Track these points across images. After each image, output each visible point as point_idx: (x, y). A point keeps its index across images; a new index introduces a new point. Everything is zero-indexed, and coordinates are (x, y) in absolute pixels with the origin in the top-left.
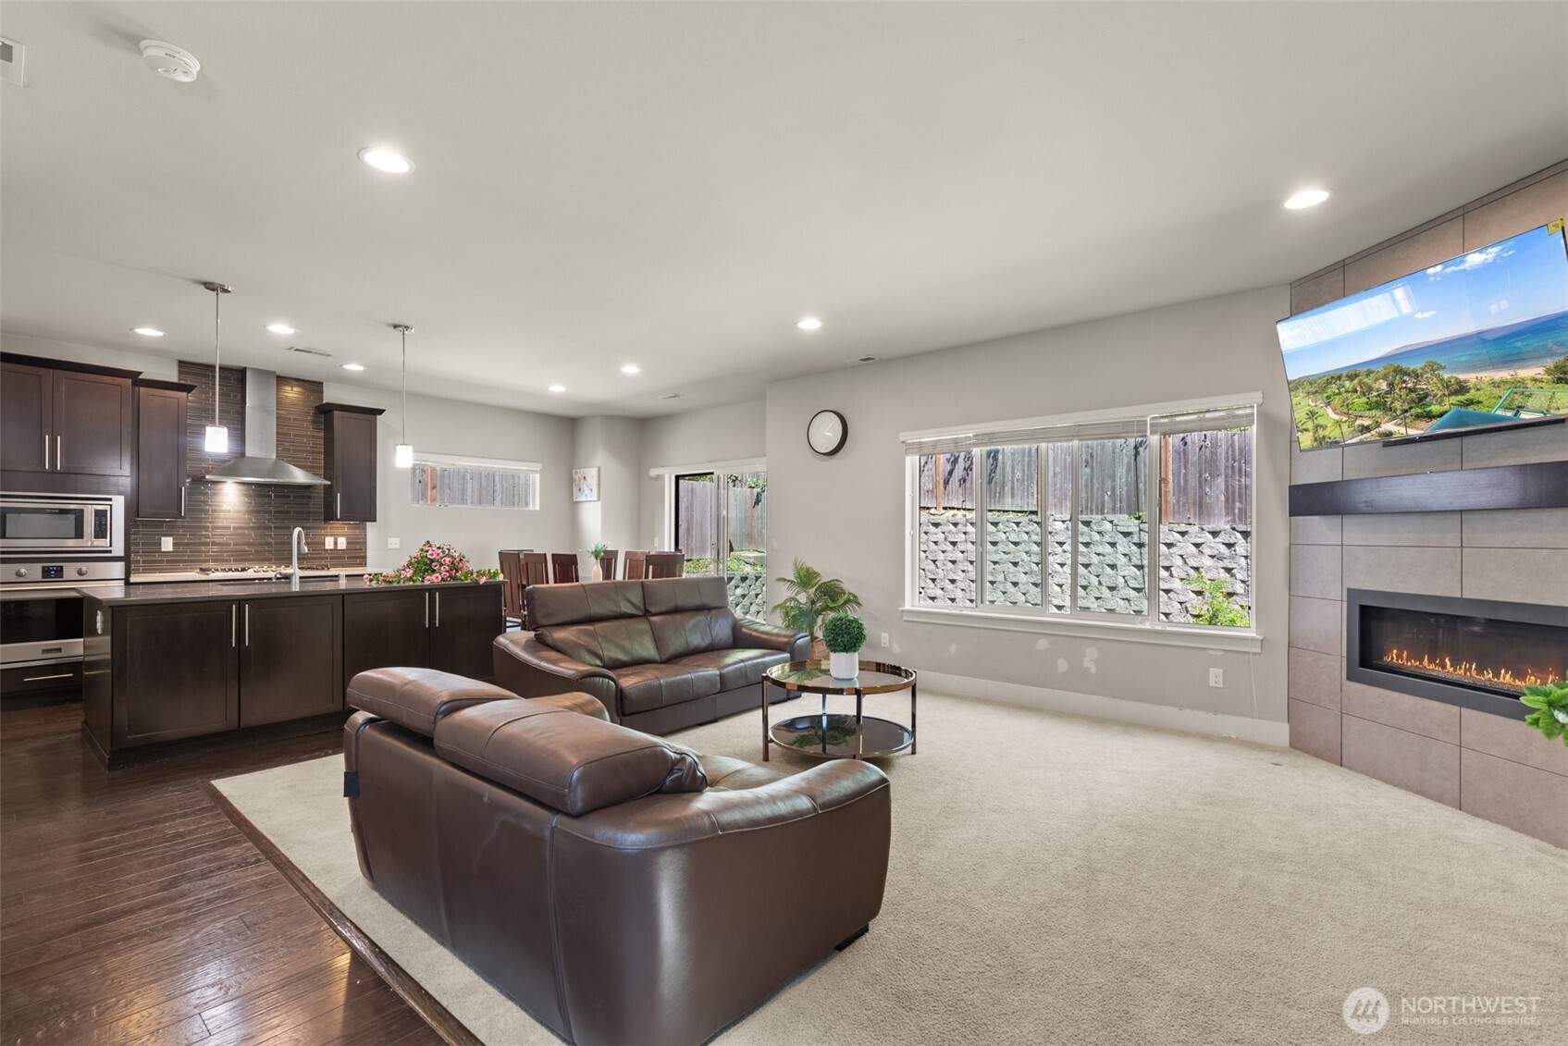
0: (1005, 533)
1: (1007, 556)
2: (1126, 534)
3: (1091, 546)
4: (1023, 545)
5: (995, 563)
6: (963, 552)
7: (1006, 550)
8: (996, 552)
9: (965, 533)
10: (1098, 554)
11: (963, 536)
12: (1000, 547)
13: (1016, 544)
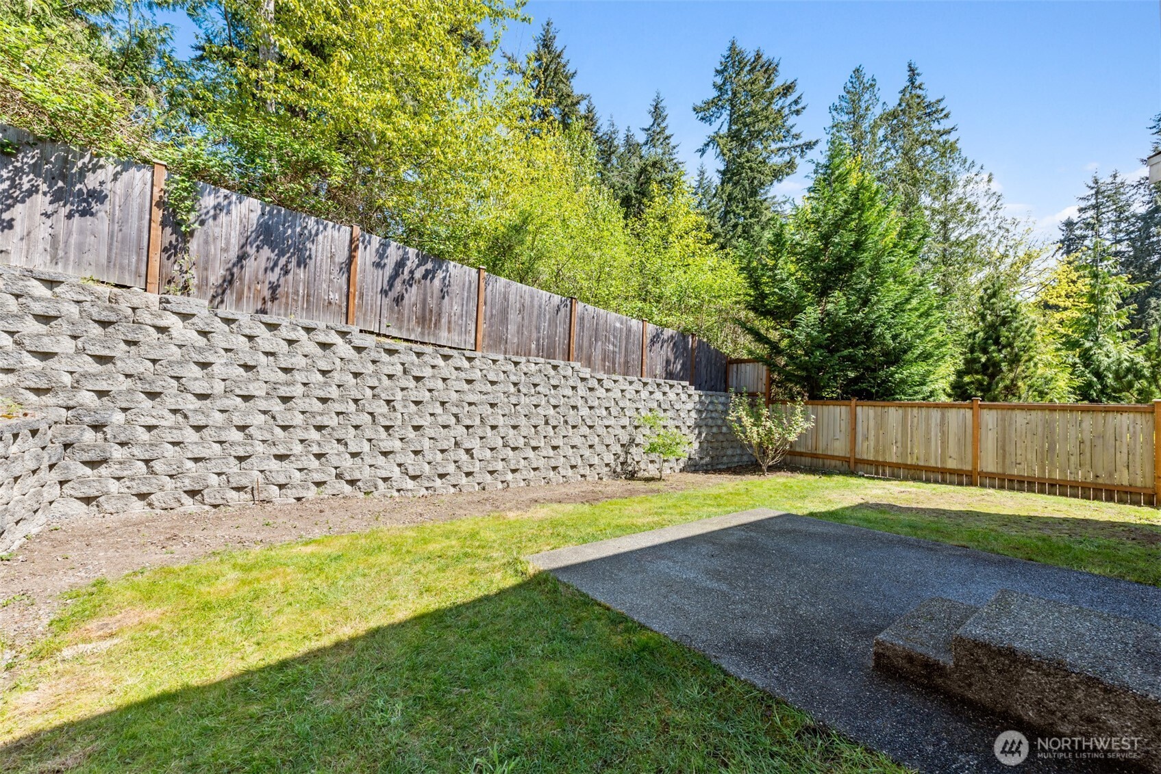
0: (481, 370)
1: (485, 397)
2: (583, 379)
3: (559, 389)
4: (502, 385)
5: (470, 404)
6: (430, 391)
7: (484, 390)
8: (473, 391)
9: (433, 367)
10: (564, 396)
11: (430, 370)
12: (478, 386)
13: (493, 383)
